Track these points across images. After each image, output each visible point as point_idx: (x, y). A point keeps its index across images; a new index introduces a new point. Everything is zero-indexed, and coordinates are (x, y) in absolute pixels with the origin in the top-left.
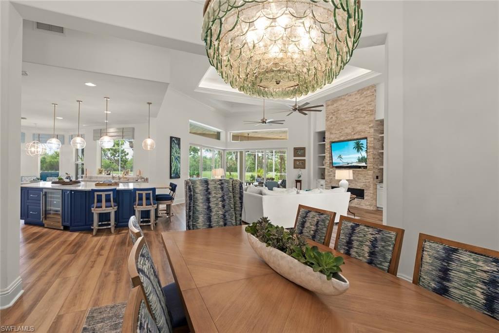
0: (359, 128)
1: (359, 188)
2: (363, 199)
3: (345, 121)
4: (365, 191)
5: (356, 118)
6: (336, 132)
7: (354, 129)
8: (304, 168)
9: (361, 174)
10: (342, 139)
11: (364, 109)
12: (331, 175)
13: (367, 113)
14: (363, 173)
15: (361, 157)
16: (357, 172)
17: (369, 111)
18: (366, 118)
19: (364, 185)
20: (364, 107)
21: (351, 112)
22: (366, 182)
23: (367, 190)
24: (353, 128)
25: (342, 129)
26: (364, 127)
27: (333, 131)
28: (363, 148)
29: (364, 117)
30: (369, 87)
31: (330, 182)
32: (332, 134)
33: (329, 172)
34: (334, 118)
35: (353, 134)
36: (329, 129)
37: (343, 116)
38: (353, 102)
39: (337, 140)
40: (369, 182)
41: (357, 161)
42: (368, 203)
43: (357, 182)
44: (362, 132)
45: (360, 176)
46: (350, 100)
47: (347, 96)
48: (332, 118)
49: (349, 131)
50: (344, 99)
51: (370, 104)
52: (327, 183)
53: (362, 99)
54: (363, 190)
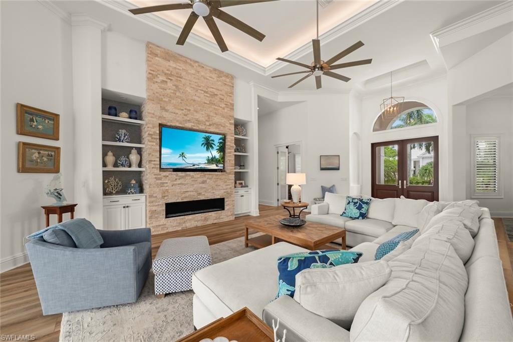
0: (217, 119)
1: (219, 197)
2: (224, 209)
3: (194, 100)
4: (225, 200)
5: (211, 103)
6: (177, 111)
7: (209, 118)
8: (56, 170)
9: (221, 179)
10: (189, 125)
11: (222, 97)
12: (163, 183)
13: (226, 104)
14: (224, 177)
15: (211, 156)
16: (215, 177)
17: (229, 104)
18: (226, 111)
19: (225, 192)
20: (223, 95)
21: (205, 92)
22: (226, 189)
23: (228, 198)
24: (208, 116)
25: (190, 110)
26: (223, 121)
27: (170, 107)
28: (213, 146)
29: (224, 109)
30: (228, 74)
31: (163, 197)
32: (167, 111)
33: (160, 179)
34: (170, 84)
35: (208, 123)
36: (156, 99)
37: (188, 89)
38: (207, 79)
39: (178, 124)
40: (231, 188)
41: (206, 162)
42: (229, 213)
43: (215, 190)
44: (222, 126)
45: (220, 182)
46: (203, 74)
47: (197, 65)
48: (163, 82)
49: (201, 116)
50: (190, 65)
51: (230, 96)
52: (153, 199)
53: (219, 83)
54: (223, 199)
